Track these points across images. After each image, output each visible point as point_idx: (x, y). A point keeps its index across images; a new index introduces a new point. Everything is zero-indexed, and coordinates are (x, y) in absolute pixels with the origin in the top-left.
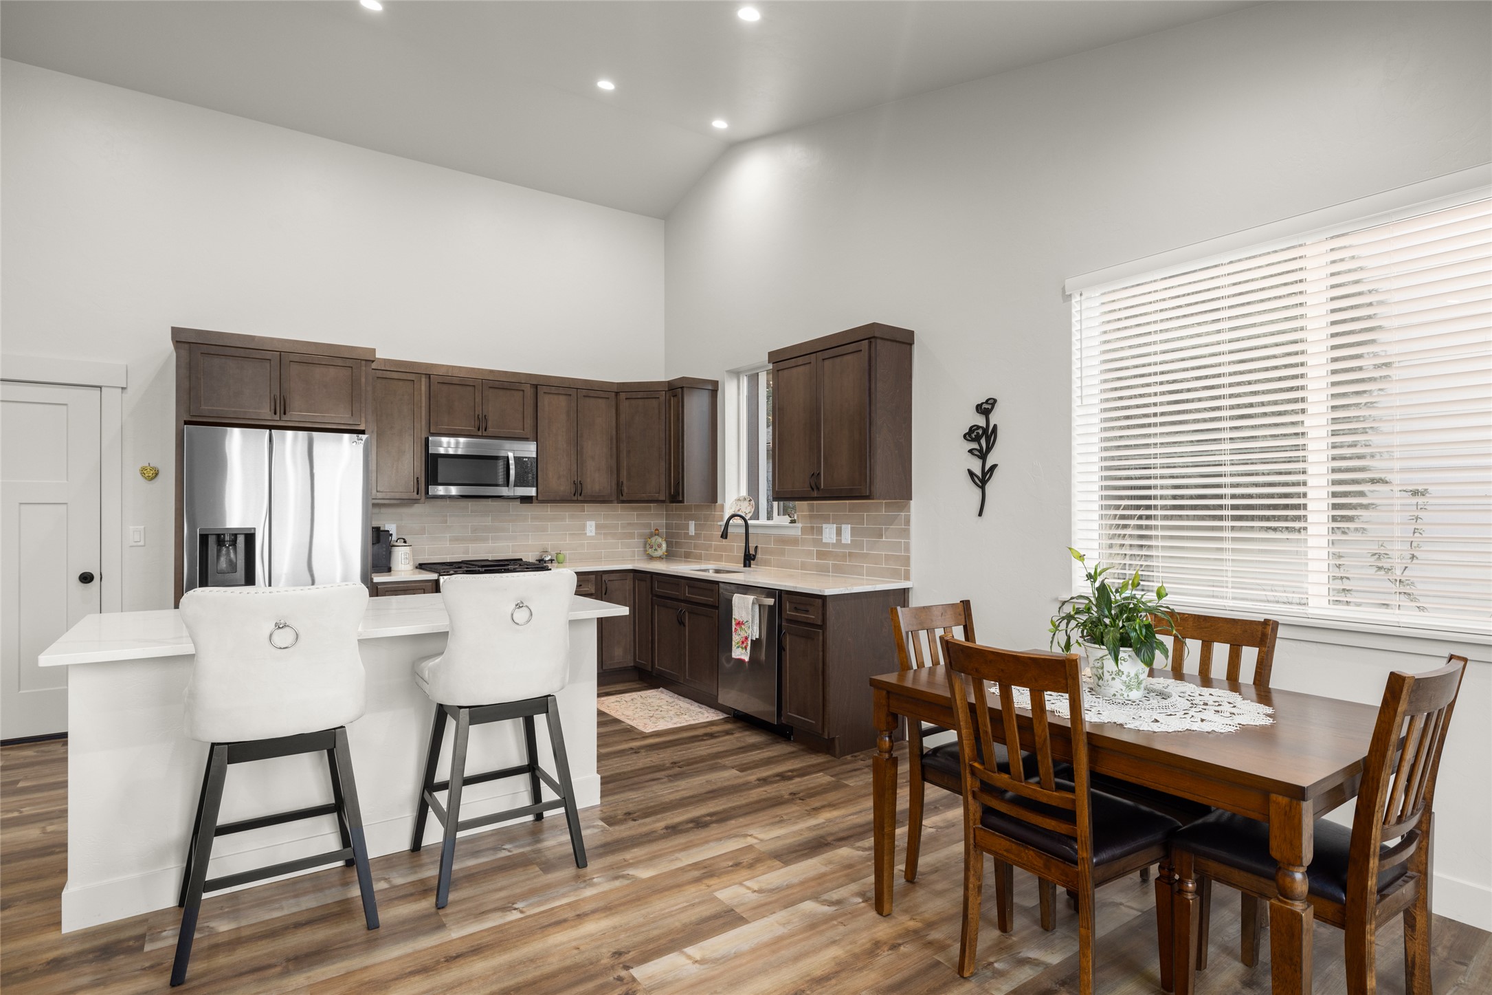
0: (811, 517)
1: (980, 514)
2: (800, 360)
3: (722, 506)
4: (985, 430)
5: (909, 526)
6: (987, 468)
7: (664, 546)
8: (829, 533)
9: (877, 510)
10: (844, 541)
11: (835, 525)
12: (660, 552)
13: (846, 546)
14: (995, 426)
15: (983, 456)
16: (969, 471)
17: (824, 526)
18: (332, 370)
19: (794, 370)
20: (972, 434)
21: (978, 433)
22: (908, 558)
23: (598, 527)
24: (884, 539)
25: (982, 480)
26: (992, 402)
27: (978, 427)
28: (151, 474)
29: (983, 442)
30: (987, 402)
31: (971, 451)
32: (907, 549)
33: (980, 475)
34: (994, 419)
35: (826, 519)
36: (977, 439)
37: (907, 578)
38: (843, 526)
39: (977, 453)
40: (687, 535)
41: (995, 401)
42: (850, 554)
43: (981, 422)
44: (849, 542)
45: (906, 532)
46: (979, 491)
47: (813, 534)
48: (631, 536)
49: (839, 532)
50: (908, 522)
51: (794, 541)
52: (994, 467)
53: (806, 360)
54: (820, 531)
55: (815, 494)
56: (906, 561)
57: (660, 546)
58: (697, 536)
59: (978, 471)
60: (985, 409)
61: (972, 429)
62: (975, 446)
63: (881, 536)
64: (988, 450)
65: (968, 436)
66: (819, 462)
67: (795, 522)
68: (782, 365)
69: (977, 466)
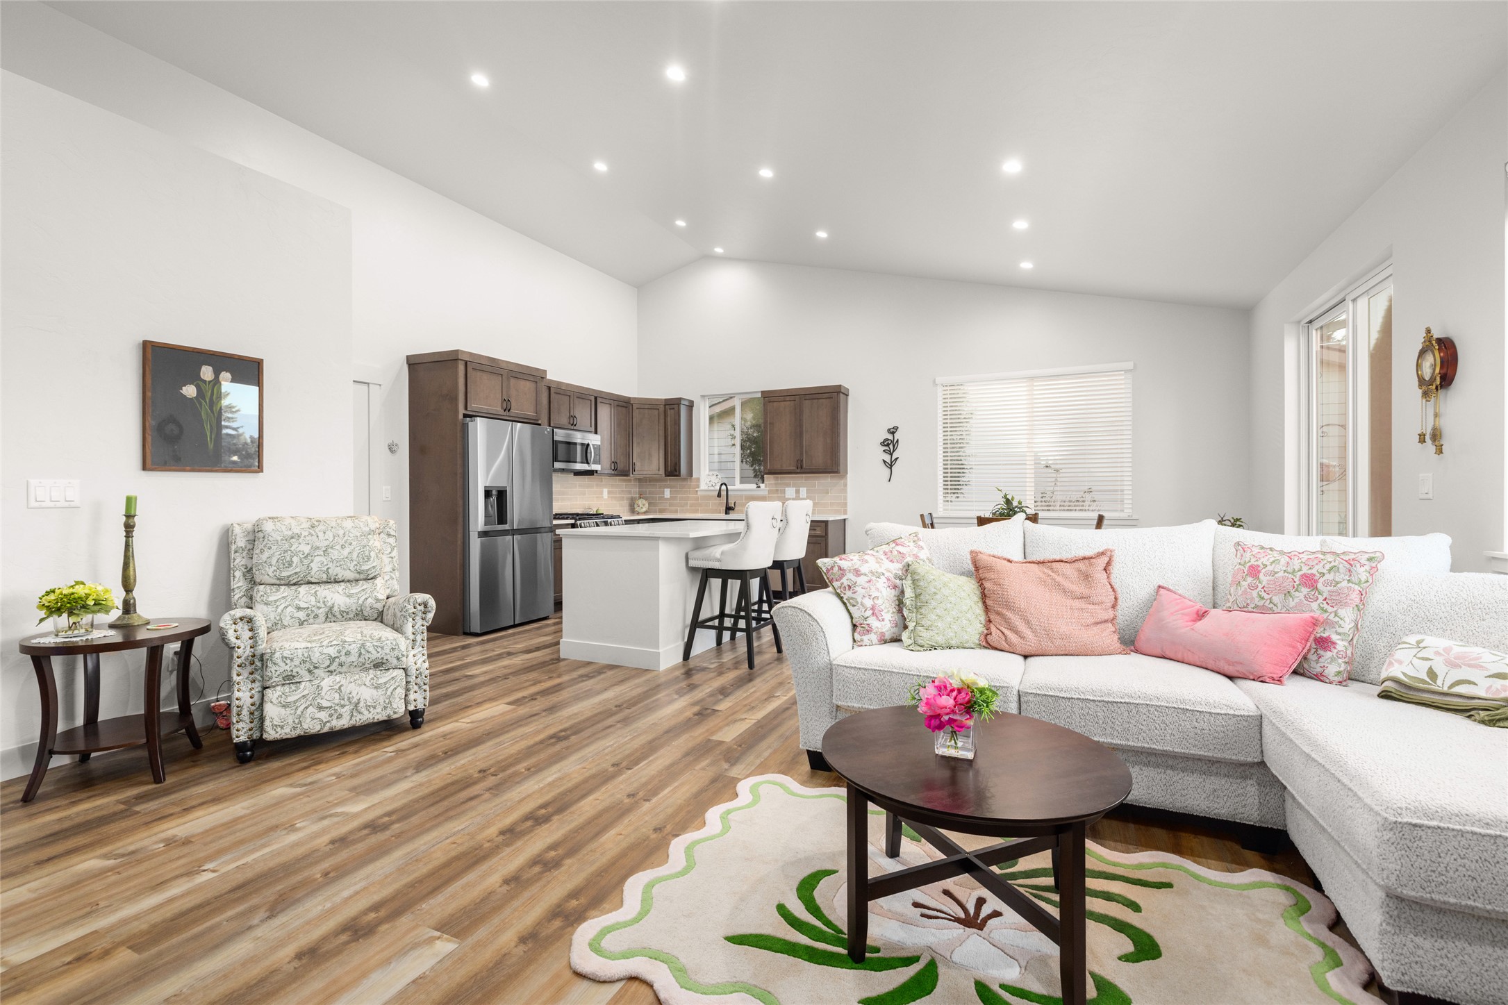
0: (776, 484)
1: (889, 482)
2: (788, 398)
3: (698, 480)
4: (892, 442)
5: (846, 487)
6: (893, 459)
7: (647, 505)
8: (791, 493)
9: (825, 481)
10: (801, 496)
11: (795, 488)
12: (644, 509)
13: (803, 499)
14: (898, 441)
15: (891, 453)
16: (884, 461)
17: (787, 489)
18: (528, 383)
19: (782, 403)
20: (885, 443)
21: (888, 443)
22: (846, 504)
23: (609, 492)
24: (830, 494)
25: (890, 465)
26: (896, 428)
27: (888, 440)
28: (392, 449)
29: (891, 446)
30: (894, 428)
31: (884, 451)
32: (845, 498)
34: (897, 436)
35: (788, 486)
36: (888, 445)
37: (845, 513)
38: (801, 488)
39: (888, 452)
40: (662, 498)
41: (898, 428)
43: (890, 437)
44: (806, 497)
45: (844, 490)
46: (888, 470)
47: (778, 493)
48: (622, 499)
49: (798, 490)
50: (845, 485)
51: (764, 498)
52: (897, 458)
53: (792, 398)
54: (784, 492)
55: (799, 471)
56: (845, 505)
57: (644, 505)
58: (672, 498)
59: (888, 461)
60: (893, 431)
61: (885, 441)
62: (887, 448)
63: (828, 491)
64: (894, 451)
65: (883, 444)
66: (802, 454)
67: (759, 487)
68: (772, 399)
69: (887, 458)
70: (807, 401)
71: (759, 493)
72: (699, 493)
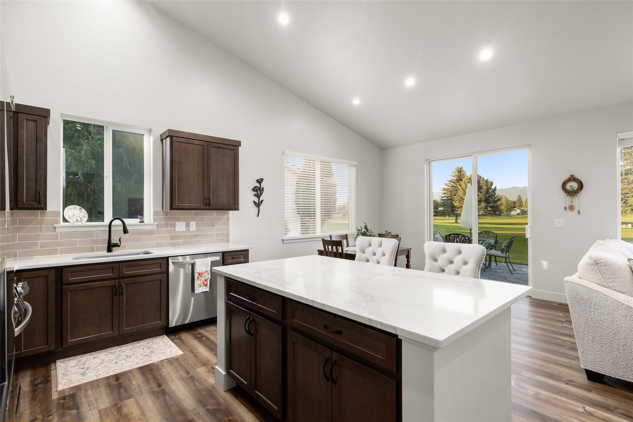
0: (165, 219)
1: (258, 216)
2: (196, 142)
4: (260, 188)
5: (229, 221)
6: (260, 201)
8: (180, 226)
10: (191, 229)
11: (185, 222)
13: (192, 232)
14: (263, 187)
15: (258, 196)
16: (254, 201)
17: (177, 223)
19: (191, 145)
20: (255, 189)
21: (257, 189)
22: (229, 233)
24: (216, 227)
25: (258, 205)
26: (262, 180)
27: (257, 187)
29: (259, 192)
30: (260, 179)
31: (255, 195)
32: (228, 230)
33: (258, 203)
34: (263, 185)
35: (179, 220)
36: (257, 191)
37: (228, 241)
38: (191, 223)
39: (256, 195)
41: (263, 179)
42: (195, 235)
43: (258, 185)
44: (195, 230)
45: (228, 224)
46: (257, 209)
47: (167, 227)
49: (188, 225)
50: (228, 219)
51: (151, 232)
52: (262, 200)
53: (200, 142)
54: (173, 226)
55: (207, 207)
56: (228, 235)
59: (257, 202)
60: (260, 181)
61: (255, 187)
62: (256, 193)
63: (214, 226)
64: (261, 195)
65: (254, 190)
66: (209, 193)
67: (143, 222)
68: (181, 140)
69: (256, 200)
70: (213, 149)
71: (142, 227)
72: (57, 230)
